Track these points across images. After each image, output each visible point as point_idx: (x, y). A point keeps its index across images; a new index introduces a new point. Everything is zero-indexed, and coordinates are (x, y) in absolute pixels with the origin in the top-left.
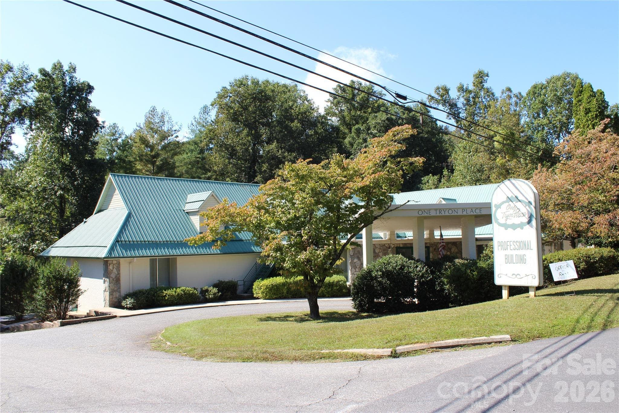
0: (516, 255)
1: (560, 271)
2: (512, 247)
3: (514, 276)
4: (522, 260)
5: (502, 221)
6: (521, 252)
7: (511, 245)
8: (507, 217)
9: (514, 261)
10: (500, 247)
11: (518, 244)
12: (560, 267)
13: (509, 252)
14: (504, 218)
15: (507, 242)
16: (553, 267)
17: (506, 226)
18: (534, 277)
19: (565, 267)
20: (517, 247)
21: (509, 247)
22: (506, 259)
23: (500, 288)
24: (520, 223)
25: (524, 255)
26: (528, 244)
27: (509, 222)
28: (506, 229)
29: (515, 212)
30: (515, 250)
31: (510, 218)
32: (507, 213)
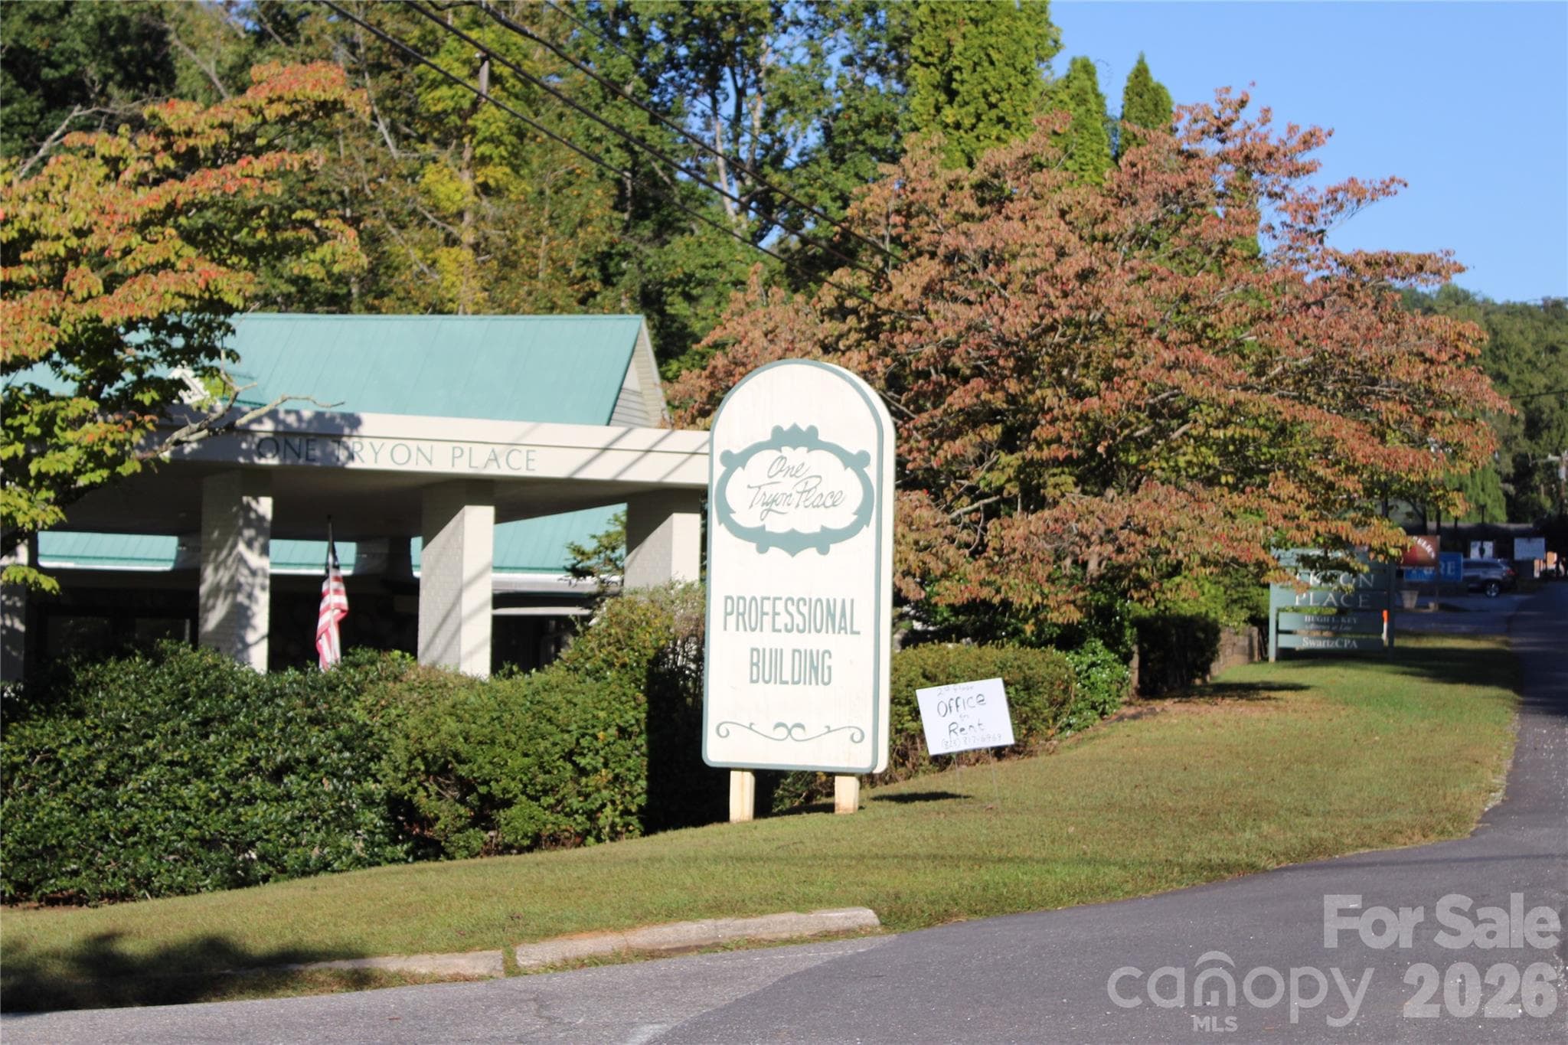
0: (794, 651)
1: (953, 716)
2: (783, 620)
3: (782, 732)
4: (815, 669)
5: (747, 518)
6: (813, 642)
7: (775, 614)
8: (770, 505)
9: (787, 676)
10: (732, 619)
11: (805, 610)
12: (953, 704)
13: (766, 640)
14: (759, 509)
15: (763, 599)
16: (928, 698)
17: (762, 539)
18: (857, 737)
19: (974, 702)
20: (798, 619)
21: (767, 619)
22: (752, 664)
23: (722, 776)
24: (818, 530)
25: (826, 652)
26: (843, 615)
27: (777, 525)
28: (762, 549)
29: (800, 488)
30: (789, 631)
31: (779, 509)
32: (770, 491)
